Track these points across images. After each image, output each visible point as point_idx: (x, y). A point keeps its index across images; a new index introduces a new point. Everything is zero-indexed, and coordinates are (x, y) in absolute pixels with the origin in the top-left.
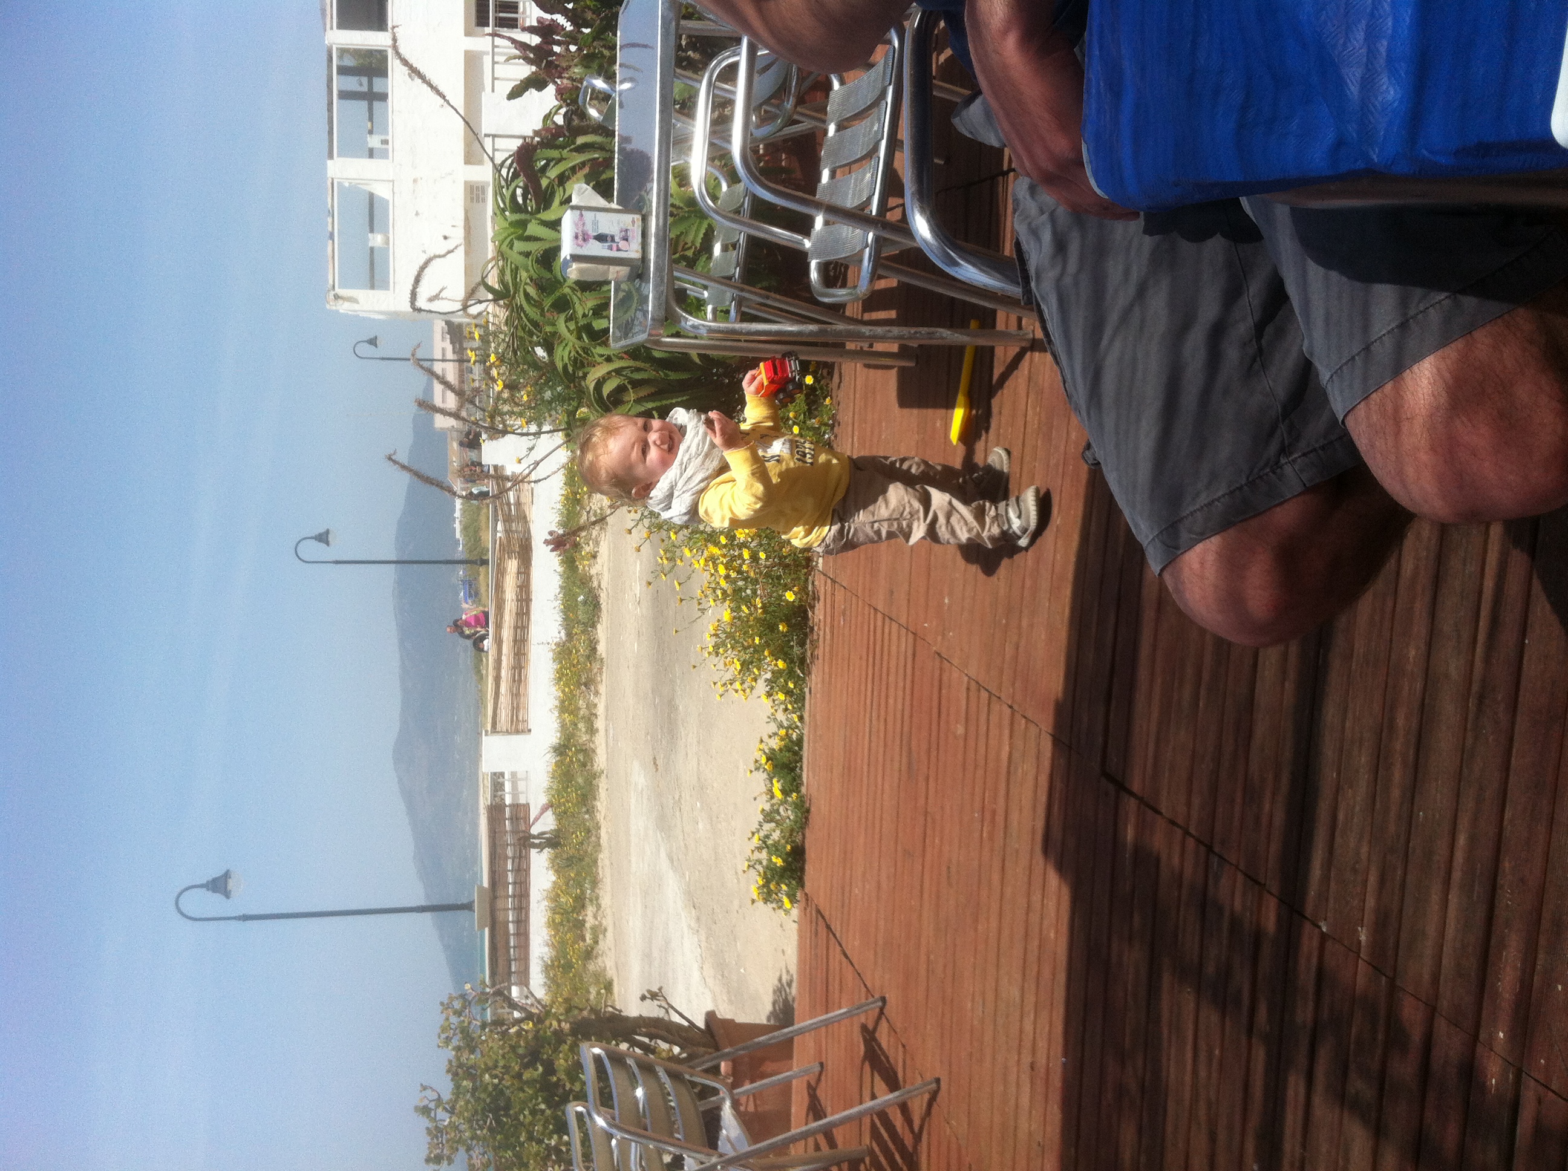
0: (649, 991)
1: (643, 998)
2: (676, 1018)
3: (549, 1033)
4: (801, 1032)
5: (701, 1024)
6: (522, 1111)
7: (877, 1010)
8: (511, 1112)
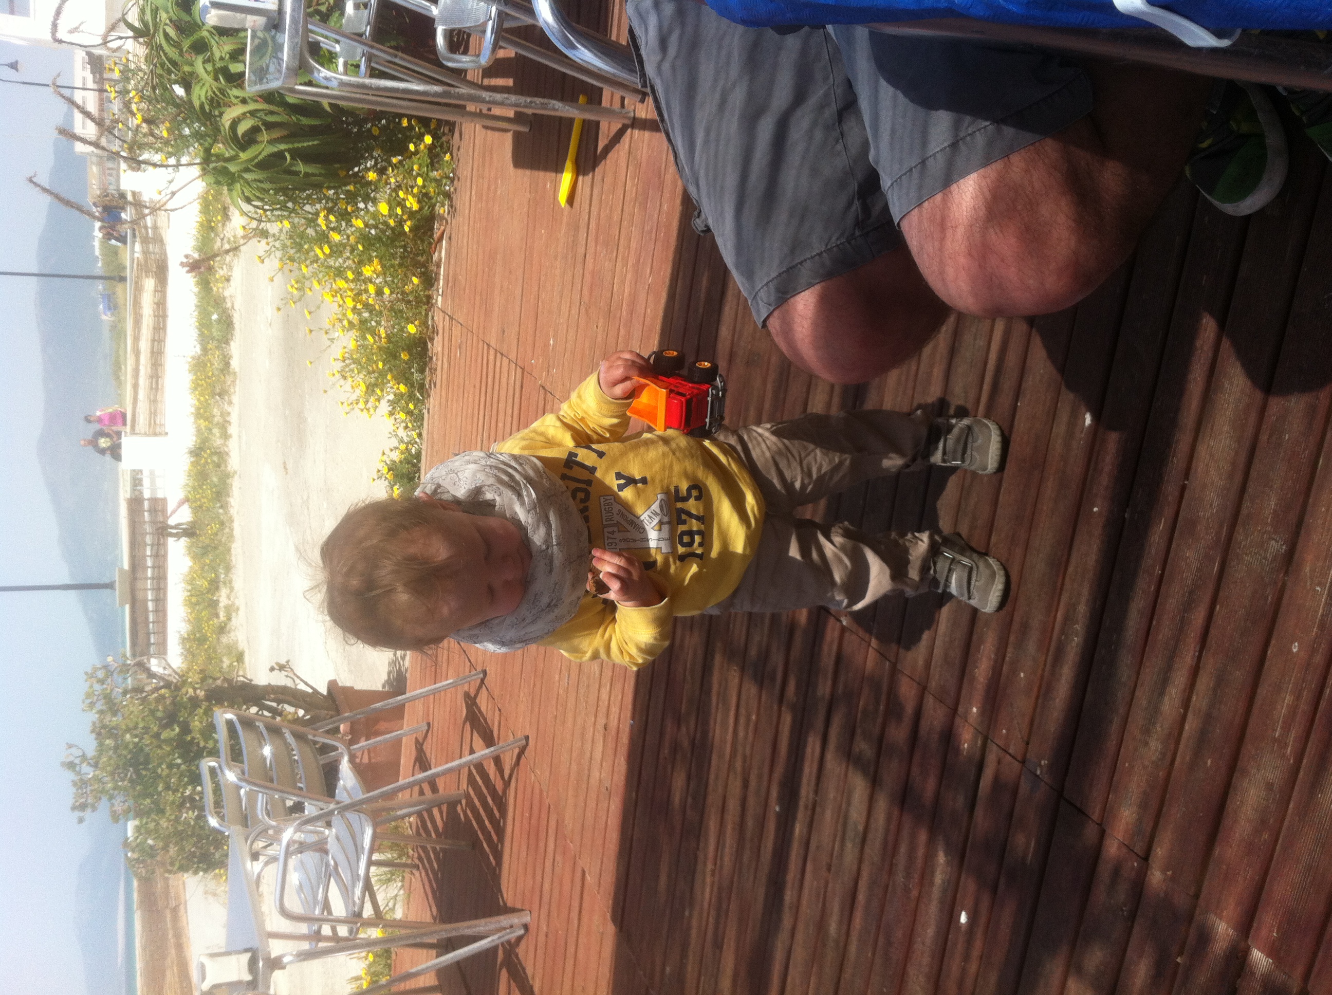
0: (277, 664)
1: (272, 669)
2: (302, 687)
3: (185, 699)
4: (413, 699)
5: (324, 690)
6: (159, 765)
7: (479, 681)
8: (150, 766)
